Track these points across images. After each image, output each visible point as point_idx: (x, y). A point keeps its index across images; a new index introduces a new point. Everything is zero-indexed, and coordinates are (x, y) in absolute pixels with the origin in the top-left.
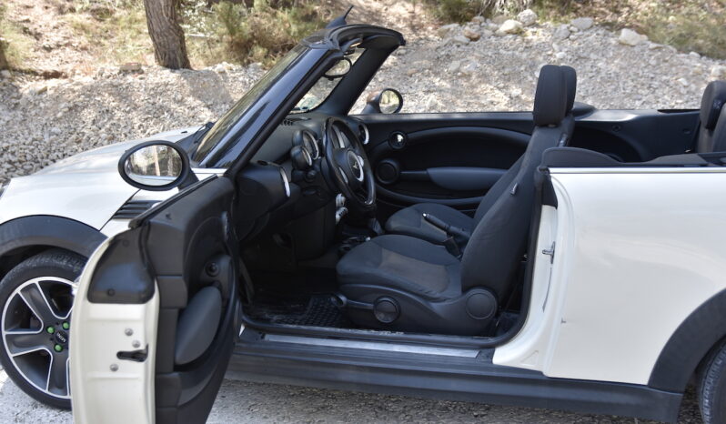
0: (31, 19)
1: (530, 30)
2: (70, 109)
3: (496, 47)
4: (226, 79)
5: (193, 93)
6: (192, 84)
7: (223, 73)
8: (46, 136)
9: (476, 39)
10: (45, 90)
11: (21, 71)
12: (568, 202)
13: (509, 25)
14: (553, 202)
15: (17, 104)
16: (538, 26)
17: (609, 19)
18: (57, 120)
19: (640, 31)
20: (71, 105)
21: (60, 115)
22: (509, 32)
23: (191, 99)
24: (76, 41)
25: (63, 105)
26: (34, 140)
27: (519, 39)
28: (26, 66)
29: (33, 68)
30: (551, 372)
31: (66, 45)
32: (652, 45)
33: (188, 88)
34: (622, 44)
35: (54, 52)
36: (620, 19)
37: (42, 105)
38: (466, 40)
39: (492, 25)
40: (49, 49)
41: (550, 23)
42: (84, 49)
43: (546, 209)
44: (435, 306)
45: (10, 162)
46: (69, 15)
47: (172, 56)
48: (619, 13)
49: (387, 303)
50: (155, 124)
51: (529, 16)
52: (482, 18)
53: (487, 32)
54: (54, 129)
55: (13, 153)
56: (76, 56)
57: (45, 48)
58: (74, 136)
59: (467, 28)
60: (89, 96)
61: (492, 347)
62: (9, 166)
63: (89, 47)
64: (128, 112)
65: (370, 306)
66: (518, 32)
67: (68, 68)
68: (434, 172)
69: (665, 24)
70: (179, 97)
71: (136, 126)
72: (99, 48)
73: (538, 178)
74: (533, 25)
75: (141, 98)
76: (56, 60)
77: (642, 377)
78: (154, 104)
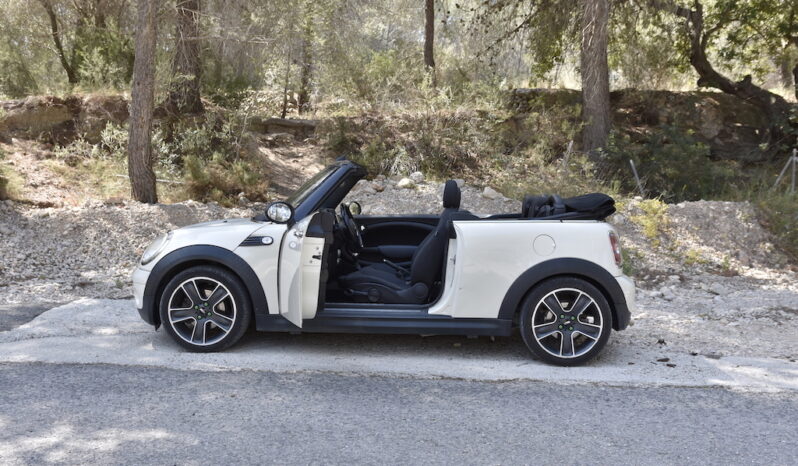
0: (15, 162)
1: (420, 186)
2: (75, 229)
3: (397, 197)
4: (196, 211)
5: (171, 220)
6: (169, 214)
7: (193, 206)
8: (59, 247)
9: (381, 191)
10: (48, 215)
11: (19, 201)
12: (461, 235)
13: (405, 181)
14: (454, 237)
15: (25, 225)
16: (425, 183)
17: (475, 182)
18: (64, 236)
19: (498, 190)
20: (75, 225)
21: (66, 233)
22: (405, 187)
23: (170, 224)
24: (56, 181)
25: (68, 226)
26: (49, 250)
27: (413, 192)
28: (22, 197)
29: (30, 199)
30: (454, 315)
31: (48, 184)
32: (506, 199)
33: (167, 217)
34: (485, 197)
35: (40, 188)
36: (483, 183)
37: (48, 225)
38: (374, 191)
39: (392, 181)
40: (35, 186)
41: (434, 182)
42: (64, 187)
43: (451, 241)
44: (398, 292)
45: (34, 264)
46: (46, 161)
47: (146, 193)
48: (483, 179)
49: (375, 292)
50: (145, 241)
51: (419, 176)
52: (384, 177)
53: (389, 186)
54: (65, 243)
55: (35, 259)
56: (59, 192)
57: (32, 185)
58: (81, 248)
59: (374, 182)
60: (89, 220)
61: (427, 308)
62: (33, 267)
63: (67, 186)
64: (121, 232)
65: (365, 293)
66: (411, 187)
67: (58, 200)
68: (381, 247)
69: (515, 188)
70: (161, 223)
71: (130, 242)
72: (75, 187)
73: (447, 225)
74: (422, 182)
75: (131, 222)
76: (45, 194)
77: (494, 314)
78: (141, 227)
